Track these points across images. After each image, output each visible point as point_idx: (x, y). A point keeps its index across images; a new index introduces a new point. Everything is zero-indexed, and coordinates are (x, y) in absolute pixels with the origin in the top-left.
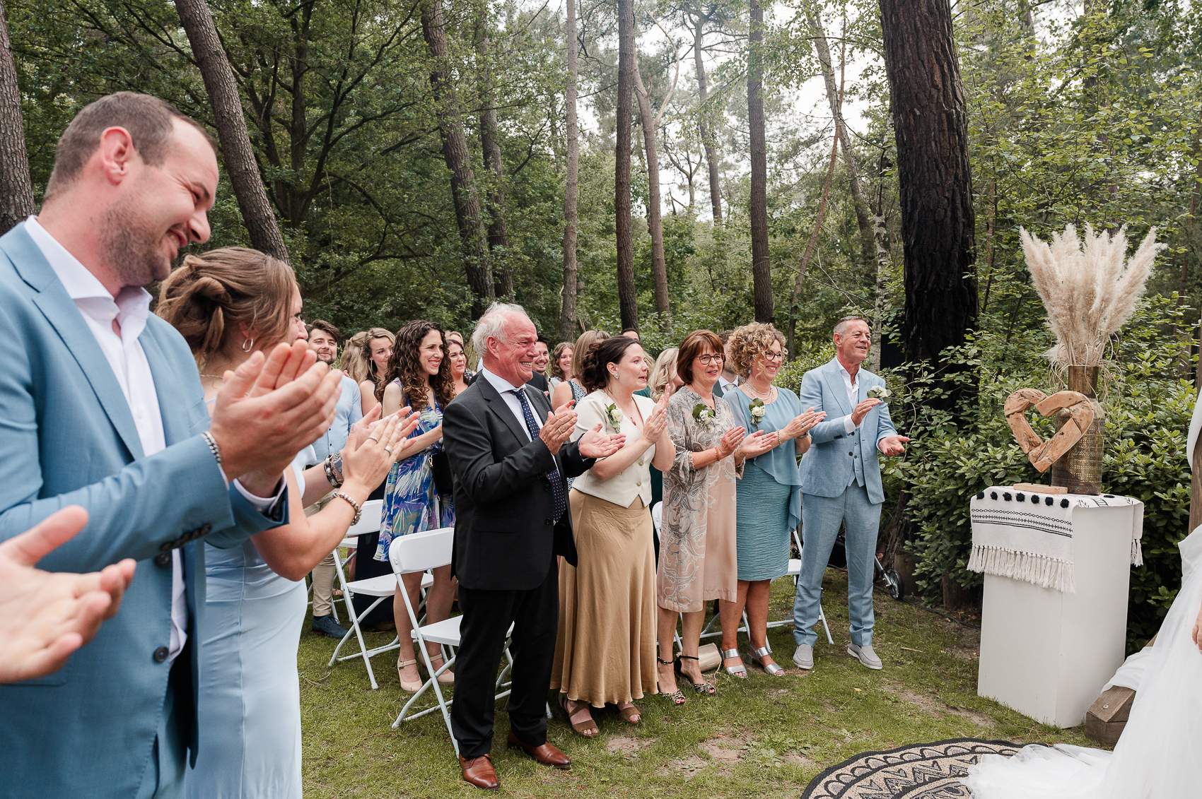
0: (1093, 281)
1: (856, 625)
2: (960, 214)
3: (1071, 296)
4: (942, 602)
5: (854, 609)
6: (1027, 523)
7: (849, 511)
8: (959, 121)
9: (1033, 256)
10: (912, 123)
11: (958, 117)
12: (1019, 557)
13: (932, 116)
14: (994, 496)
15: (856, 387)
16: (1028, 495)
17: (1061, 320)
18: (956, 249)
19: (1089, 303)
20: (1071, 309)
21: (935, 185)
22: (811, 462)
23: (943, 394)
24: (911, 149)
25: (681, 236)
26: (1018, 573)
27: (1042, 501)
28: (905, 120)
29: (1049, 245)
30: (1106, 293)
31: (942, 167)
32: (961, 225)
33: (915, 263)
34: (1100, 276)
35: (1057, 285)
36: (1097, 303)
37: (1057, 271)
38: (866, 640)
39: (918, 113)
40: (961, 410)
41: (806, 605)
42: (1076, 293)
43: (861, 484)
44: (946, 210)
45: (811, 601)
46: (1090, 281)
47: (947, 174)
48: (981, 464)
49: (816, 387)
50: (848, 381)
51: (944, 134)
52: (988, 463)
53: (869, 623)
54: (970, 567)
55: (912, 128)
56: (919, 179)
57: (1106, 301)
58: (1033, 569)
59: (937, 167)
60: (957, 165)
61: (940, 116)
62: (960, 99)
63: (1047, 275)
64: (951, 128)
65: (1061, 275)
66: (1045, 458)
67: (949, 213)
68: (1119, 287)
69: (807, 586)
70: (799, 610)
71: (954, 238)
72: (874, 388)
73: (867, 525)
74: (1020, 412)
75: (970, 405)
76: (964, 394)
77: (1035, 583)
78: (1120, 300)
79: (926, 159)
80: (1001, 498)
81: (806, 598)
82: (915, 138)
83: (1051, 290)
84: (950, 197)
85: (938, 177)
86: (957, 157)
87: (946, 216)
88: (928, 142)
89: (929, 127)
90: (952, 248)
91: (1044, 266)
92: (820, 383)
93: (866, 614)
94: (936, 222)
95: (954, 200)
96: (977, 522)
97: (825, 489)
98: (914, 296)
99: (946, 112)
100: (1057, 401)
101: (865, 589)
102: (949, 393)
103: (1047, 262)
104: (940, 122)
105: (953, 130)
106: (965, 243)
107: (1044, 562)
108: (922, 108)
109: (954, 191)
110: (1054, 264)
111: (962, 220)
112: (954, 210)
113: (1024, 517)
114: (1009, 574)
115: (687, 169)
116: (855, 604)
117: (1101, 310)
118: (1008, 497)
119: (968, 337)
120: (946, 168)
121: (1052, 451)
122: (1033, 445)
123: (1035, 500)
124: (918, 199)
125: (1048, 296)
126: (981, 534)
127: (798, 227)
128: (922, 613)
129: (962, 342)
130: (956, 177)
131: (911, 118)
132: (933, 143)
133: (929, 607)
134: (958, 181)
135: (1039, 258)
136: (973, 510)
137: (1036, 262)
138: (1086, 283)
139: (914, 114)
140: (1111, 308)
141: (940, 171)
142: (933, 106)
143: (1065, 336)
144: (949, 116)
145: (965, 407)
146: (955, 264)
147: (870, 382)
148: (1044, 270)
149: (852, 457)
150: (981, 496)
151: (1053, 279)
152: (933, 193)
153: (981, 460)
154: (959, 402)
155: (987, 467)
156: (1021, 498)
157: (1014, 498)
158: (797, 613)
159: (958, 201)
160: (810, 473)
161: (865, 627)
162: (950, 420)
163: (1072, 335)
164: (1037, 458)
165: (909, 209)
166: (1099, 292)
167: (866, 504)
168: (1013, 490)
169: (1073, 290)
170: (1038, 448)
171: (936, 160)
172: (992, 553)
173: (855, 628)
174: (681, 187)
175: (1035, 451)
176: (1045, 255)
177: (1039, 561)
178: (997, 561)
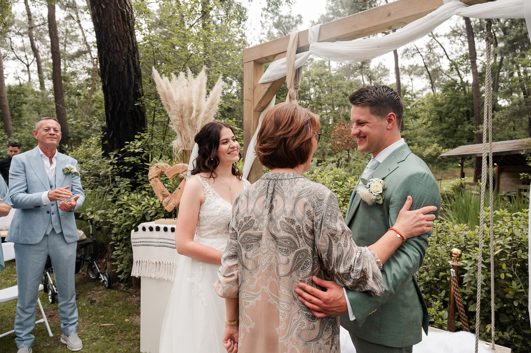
0: (192, 101)
1: (65, 322)
2: (132, 70)
3: (182, 110)
4: (132, 285)
5: (63, 312)
6: (162, 244)
7: (51, 250)
8: (129, 17)
9: (161, 85)
10: (101, 12)
11: (128, 15)
12: (158, 265)
13: (112, 10)
14: (144, 229)
15: (54, 166)
16: (162, 226)
17: (177, 123)
18: (132, 89)
19: (191, 113)
20: (182, 117)
21: (117, 51)
22: (19, 220)
23: (128, 169)
24: (102, 28)
25: (19, 94)
26: (159, 275)
27: (169, 230)
28: (97, 10)
29: (170, 80)
30: (198, 106)
31: (120, 41)
32: (133, 76)
33: (109, 96)
34: (195, 97)
35: (174, 102)
36: (194, 114)
37: (174, 95)
38: (72, 331)
39: (104, 7)
40: (137, 178)
41: (23, 320)
42: (184, 108)
43: (58, 231)
44: (124, 67)
45: (27, 316)
46: (190, 101)
47: (123, 46)
48: (144, 208)
49: (20, 167)
50: (47, 162)
51: (120, 23)
52: (148, 207)
53: (74, 318)
54: (133, 274)
55: (101, 15)
56: (108, 46)
57: (199, 111)
58: (166, 271)
59: (117, 41)
60: (129, 42)
61: (117, 12)
62: (129, 5)
63: (168, 96)
64: (124, 20)
65: (176, 97)
66: (171, 203)
67: (126, 69)
68: (205, 104)
69: (22, 307)
70: (18, 324)
71: (130, 83)
72: (67, 166)
73: (66, 257)
74: (157, 177)
75: (142, 175)
76: (140, 169)
77: (168, 280)
78: (206, 112)
79: (110, 35)
80: (148, 230)
81: (22, 315)
82: (103, 22)
83: (171, 105)
84: (126, 59)
85: (118, 46)
86: (129, 38)
87: (124, 70)
88: (111, 26)
89: (111, 16)
90: (129, 89)
91: (166, 91)
92: (23, 164)
93: (72, 313)
94: (119, 73)
95: (128, 62)
96: (135, 246)
97: (28, 239)
98: (109, 115)
99: (120, 9)
100: (176, 170)
101: (69, 299)
102: (130, 168)
103: (168, 88)
104: (118, 15)
105: (125, 21)
106: (136, 87)
107: (172, 266)
108: (106, 4)
109: (128, 57)
110: (172, 90)
111: (133, 73)
112: (129, 67)
113: (160, 241)
114: (153, 276)
115: (26, 62)
116: (63, 309)
117: (197, 117)
118: (151, 229)
119: (136, 136)
120: (123, 43)
121: (175, 199)
122: (165, 196)
123: (166, 229)
124: (108, 58)
125: (169, 109)
126: (138, 253)
127: (83, 94)
128: (121, 294)
129: (133, 139)
130: (129, 49)
131: (100, 9)
132: (114, 27)
133: (125, 289)
134: (130, 51)
135: (164, 86)
136: (133, 239)
137: (162, 89)
138: (189, 102)
139: (102, 7)
140: (201, 116)
141: (119, 44)
142: (113, 4)
143: (181, 133)
144: (122, 13)
145: (140, 176)
146: (131, 98)
147: (65, 162)
148: (167, 93)
149: (49, 215)
150: (137, 230)
151: (171, 99)
152: (116, 55)
153: (144, 206)
154: (137, 173)
155: (147, 209)
156: (158, 229)
157: (154, 229)
158: (16, 327)
159: (131, 63)
160: (18, 228)
161: (71, 323)
162: (128, 184)
163: (184, 132)
164: (167, 204)
165: (103, 65)
166: (194, 105)
167: (64, 244)
168: (153, 224)
169: (182, 106)
170: (167, 198)
171: (116, 37)
172: (144, 264)
173: (65, 325)
174: (23, 71)
175: (166, 200)
176: (167, 85)
177: (169, 266)
178: (147, 269)
